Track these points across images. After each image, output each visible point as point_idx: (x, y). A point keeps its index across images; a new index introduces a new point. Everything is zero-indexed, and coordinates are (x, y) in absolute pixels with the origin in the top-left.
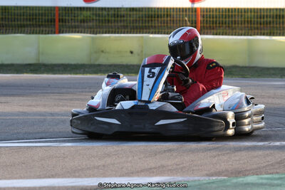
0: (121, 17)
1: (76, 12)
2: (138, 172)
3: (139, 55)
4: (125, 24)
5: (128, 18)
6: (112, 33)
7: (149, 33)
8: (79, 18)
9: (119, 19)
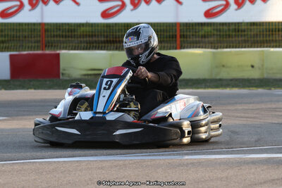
0: (242, 31)
1: (197, 27)
2: (261, 183)
3: (259, 69)
4: (246, 39)
5: (249, 33)
6: (233, 47)
7: (270, 47)
8: (200, 33)
9: (240, 33)
